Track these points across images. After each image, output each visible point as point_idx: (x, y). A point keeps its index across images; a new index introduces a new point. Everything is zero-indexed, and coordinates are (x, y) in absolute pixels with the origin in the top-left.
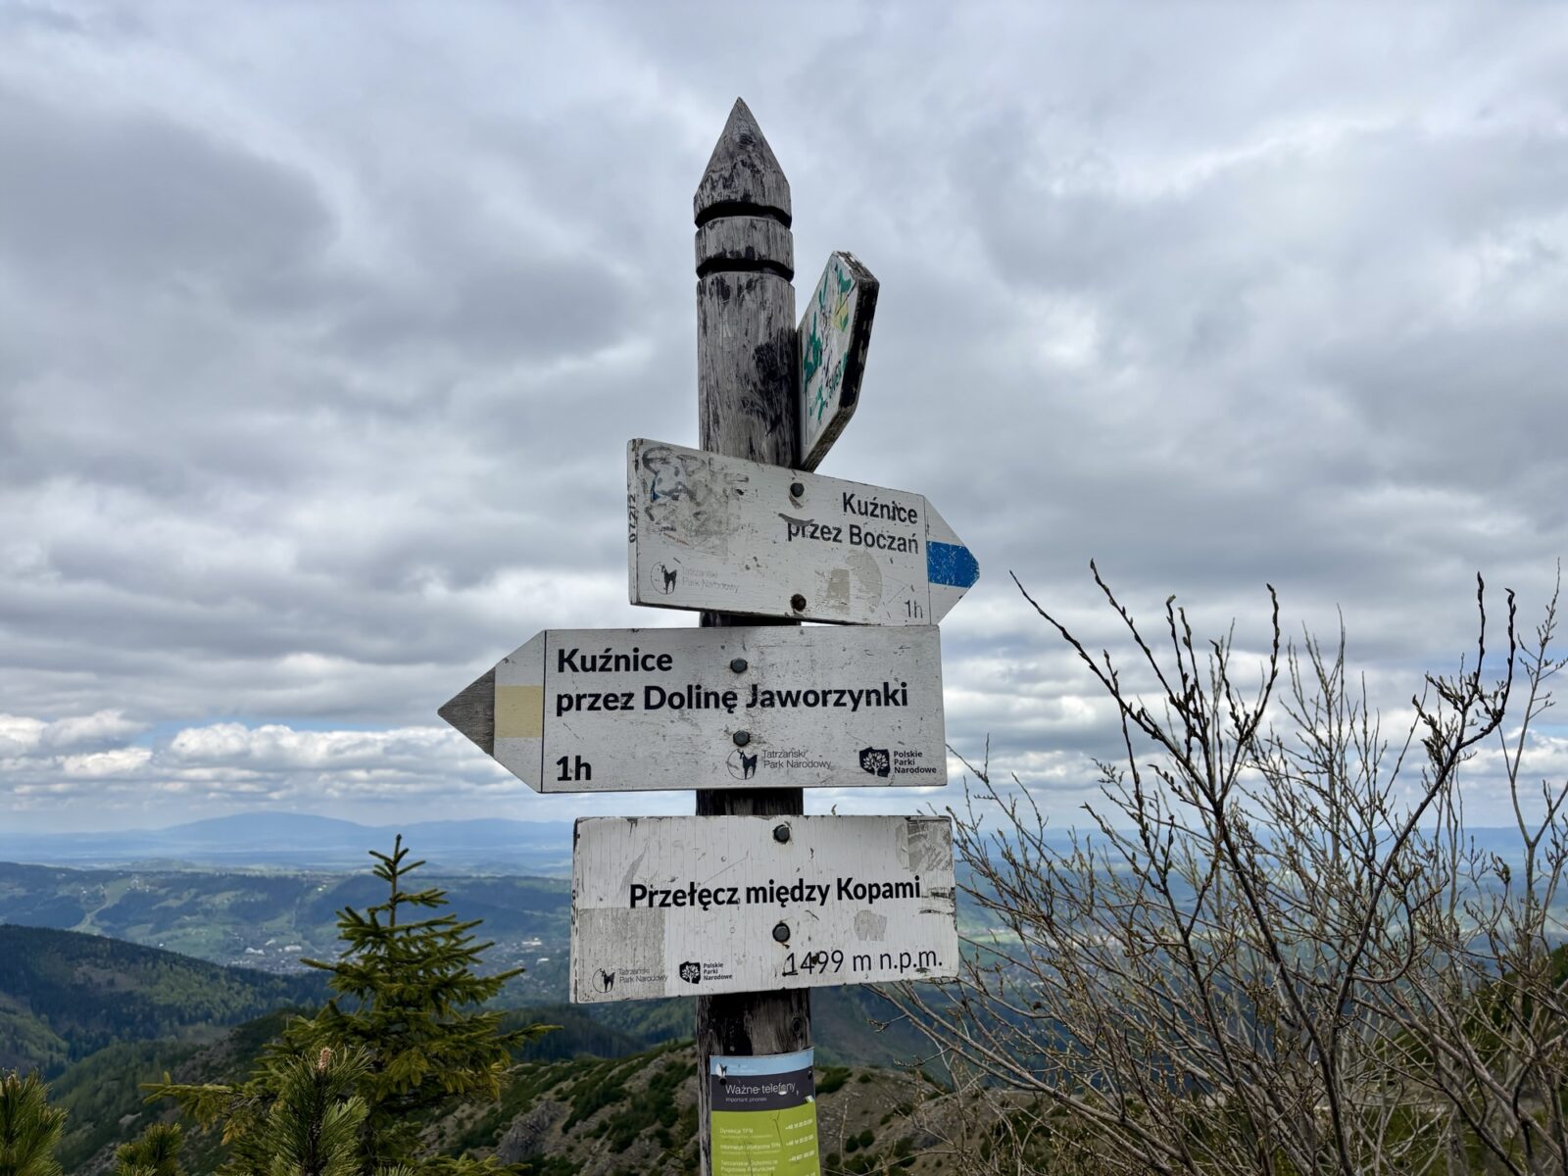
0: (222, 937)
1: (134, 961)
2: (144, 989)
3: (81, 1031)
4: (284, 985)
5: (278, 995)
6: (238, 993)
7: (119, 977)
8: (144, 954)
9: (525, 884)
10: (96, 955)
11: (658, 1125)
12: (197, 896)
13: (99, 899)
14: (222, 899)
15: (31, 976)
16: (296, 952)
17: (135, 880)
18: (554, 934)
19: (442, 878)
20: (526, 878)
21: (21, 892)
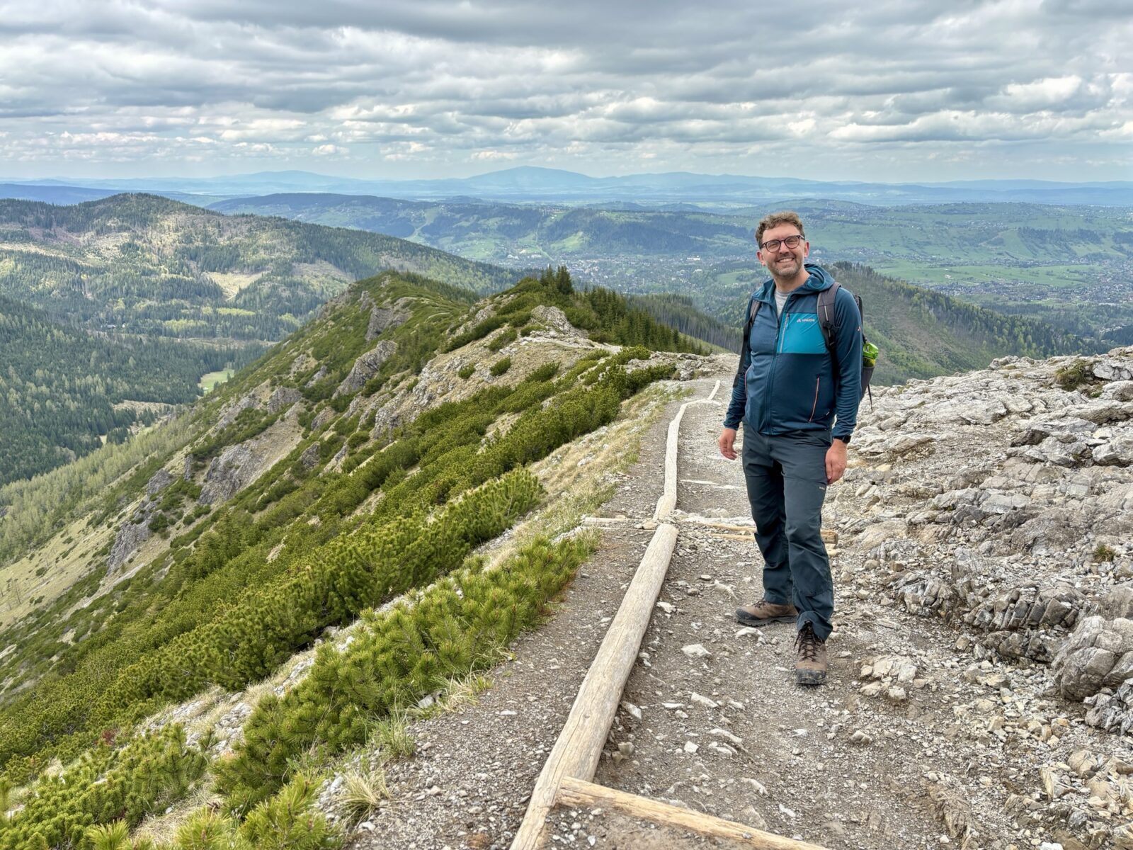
0: (493, 247)
1: (414, 254)
4: (510, 276)
5: (506, 281)
6: (481, 279)
7: (406, 264)
8: (420, 250)
9: (692, 217)
10: (391, 249)
12: (478, 219)
13: (422, 219)
14: (493, 223)
15: (354, 260)
16: (538, 259)
17: (442, 208)
18: (711, 253)
19: (634, 212)
20: (694, 213)
21: (378, 214)
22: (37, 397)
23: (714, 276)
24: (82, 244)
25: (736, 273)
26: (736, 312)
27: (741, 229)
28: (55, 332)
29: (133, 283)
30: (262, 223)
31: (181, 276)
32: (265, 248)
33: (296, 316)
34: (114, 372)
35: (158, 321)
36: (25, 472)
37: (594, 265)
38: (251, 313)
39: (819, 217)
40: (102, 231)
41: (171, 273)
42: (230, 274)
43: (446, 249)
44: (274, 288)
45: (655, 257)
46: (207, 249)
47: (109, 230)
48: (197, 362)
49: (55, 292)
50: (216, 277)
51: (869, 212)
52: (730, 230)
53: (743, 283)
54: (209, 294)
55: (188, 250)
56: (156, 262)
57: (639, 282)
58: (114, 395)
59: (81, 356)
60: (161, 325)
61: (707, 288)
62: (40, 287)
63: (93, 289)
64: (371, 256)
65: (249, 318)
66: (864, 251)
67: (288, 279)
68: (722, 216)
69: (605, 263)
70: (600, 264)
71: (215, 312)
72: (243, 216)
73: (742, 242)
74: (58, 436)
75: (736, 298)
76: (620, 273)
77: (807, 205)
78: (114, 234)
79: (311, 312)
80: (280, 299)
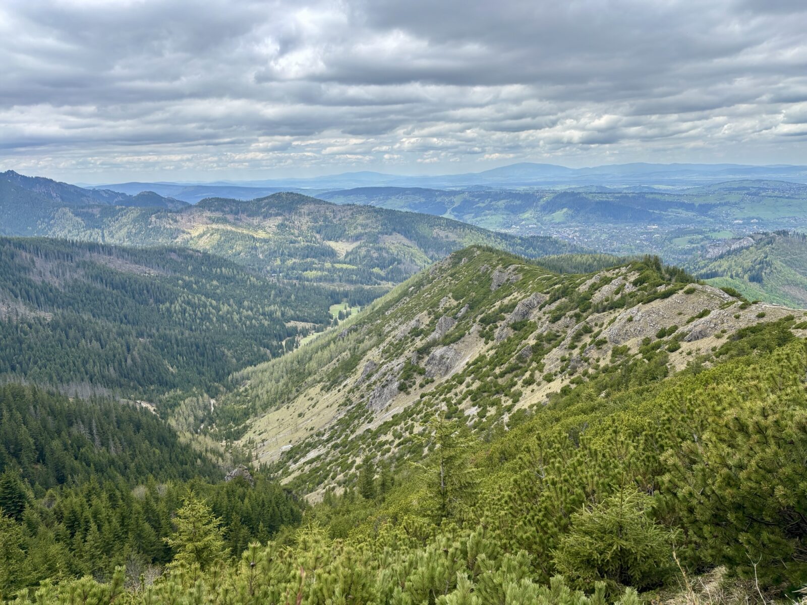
0: (502, 220)
1: (455, 228)
2: (458, 240)
3: (436, 256)
4: (519, 241)
5: (517, 245)
6: (499, 244)
7: (450, 235)
8: (460, 225)
9: (651, 196)
10: (438, 224)
11: (578, 311)
12: (491, 202)
13: (452, 203)
14: (501, 203)
15: (416, 233)
16: (534, 228)
17: (466, 195)
18: (666, 223)
19: (606, 193)
20: (652, 193)
21: (423, 200)
22: (247, 317)
23: (670, 240)
24: (255, 224)
25: (688, 237)
26: (692, 267)
27: (690, 205)
28: (252, 279)
29: (285, 248)
30: (360, 209)
31: (312, 244)
32: (362, 225)
33: (381, 269)
34: (284, 303)
35: (300, 272)
36: (248, 361)
37: (576, 231)
38: (355, 267)
39: (755, 194)
40: (266, 216)
41: (307, 242)
42: (340, 242)
43: (469, 222)
44: (368, 251)
45: (622, 226)
46: (327, 226)
47: (271, 215)
48: (327, 298)
49: (242, 254)
50: (332, 244)
51: (799, 189)
52: (682, 205)
53: (695, 245)
54: (329, 255)
55: (316, 227)
56: (297, 235)
57: (611, 244)
58: (286, 317)
59: (266, 294)
60: (301, 274)
61: (665, 249)
62: (234, 251)
63: (262, 252)
64: (427, 229)
65: (353, 270)
66: (795, 220)
67: (377, 246)
68: (674, 195)
69: (584, 231)
70: (580, 231)
71: (333, 266)
72: (348, 205)
73: (690, 214)
74: (260, 341)
75: (690, 257)
76: (596, 238)
77: (745, 184)
78: (273, 218)
79: (391, 267)
80: (372, 258)
